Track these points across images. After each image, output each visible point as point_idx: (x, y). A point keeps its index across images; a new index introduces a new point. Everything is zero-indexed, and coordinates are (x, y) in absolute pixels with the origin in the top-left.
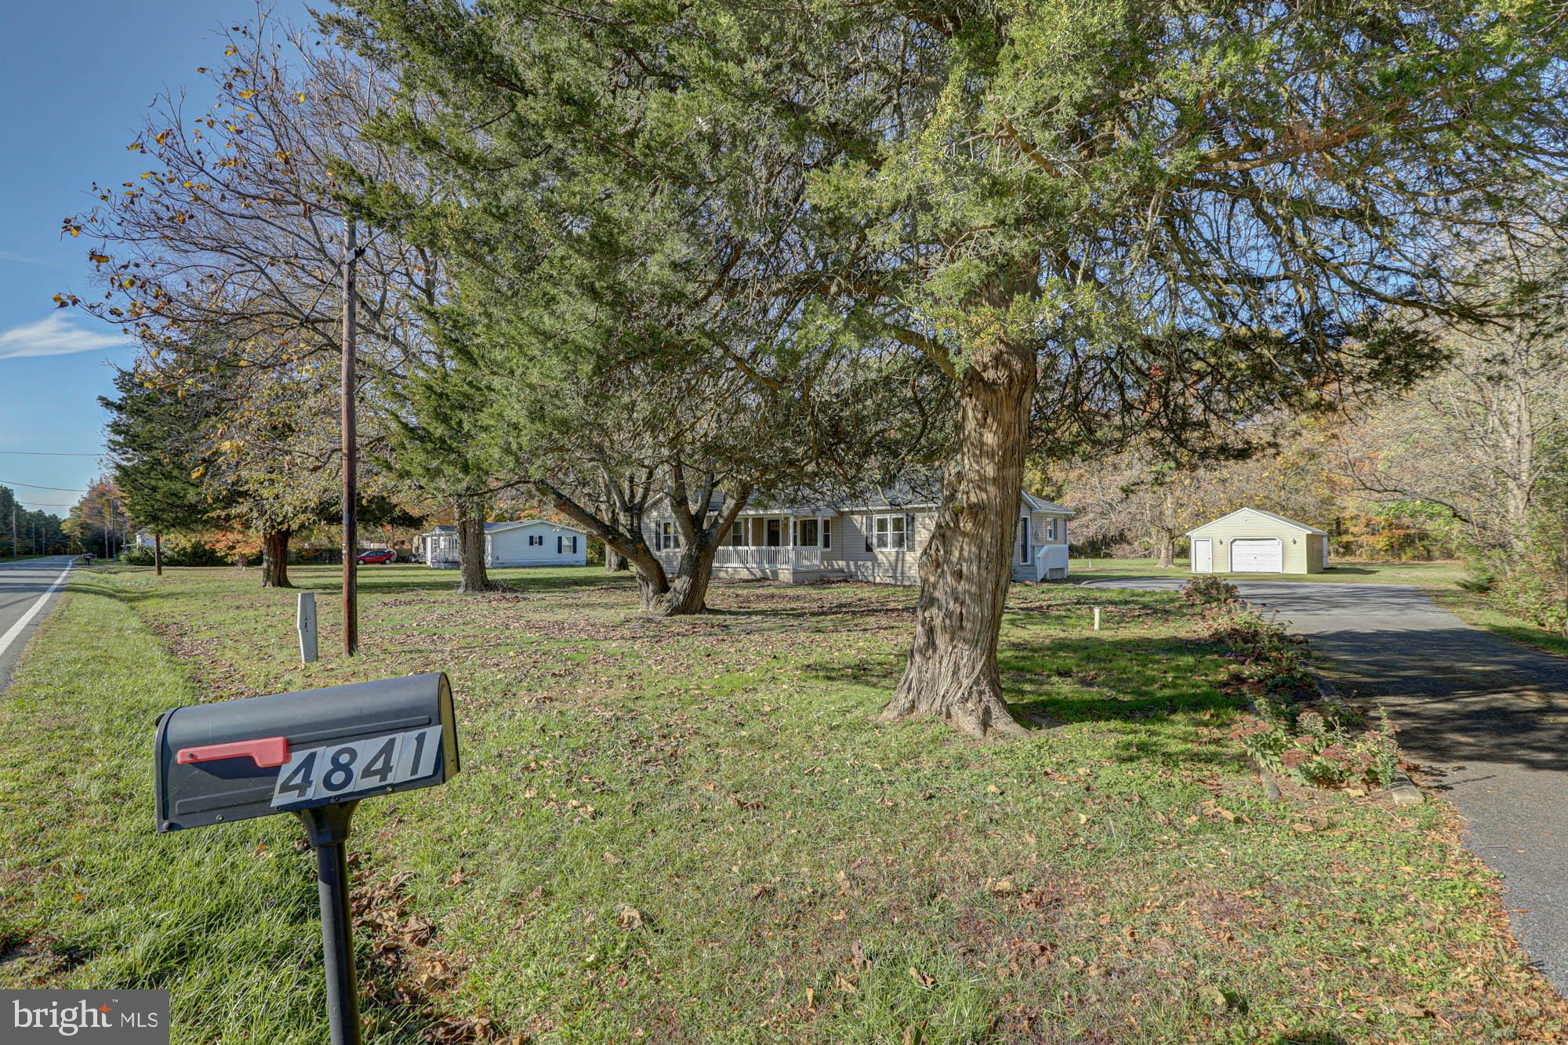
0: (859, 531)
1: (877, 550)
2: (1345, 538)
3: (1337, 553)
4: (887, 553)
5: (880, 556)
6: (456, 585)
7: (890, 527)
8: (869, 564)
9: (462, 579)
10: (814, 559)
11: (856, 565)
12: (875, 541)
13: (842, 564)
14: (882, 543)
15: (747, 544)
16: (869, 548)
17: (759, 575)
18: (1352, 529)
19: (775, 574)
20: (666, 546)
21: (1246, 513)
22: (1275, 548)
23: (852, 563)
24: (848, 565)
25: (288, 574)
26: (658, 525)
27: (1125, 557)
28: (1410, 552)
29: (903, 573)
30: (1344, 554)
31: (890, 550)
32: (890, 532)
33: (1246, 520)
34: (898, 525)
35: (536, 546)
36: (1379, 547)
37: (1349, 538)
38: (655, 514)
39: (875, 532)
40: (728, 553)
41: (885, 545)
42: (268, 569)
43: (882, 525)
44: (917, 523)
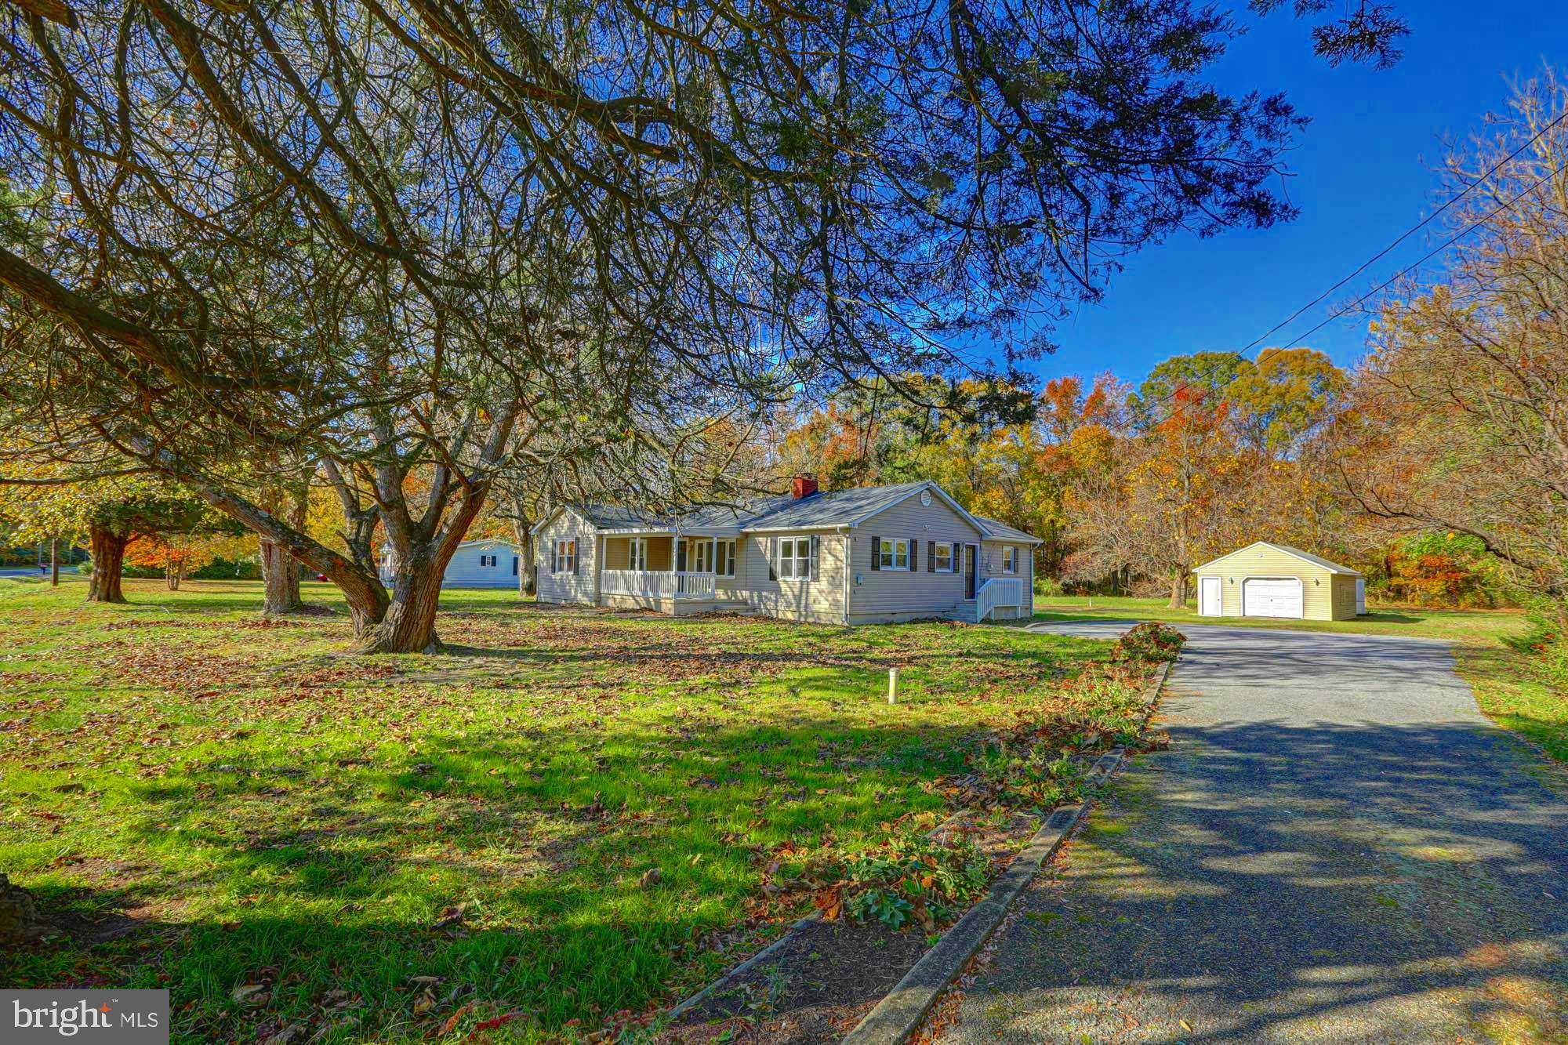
0: (764, 556)
1: (780, 579)
2: (1395, 581)
3: (1386, 597)
4: (789, 584)
5: (783, 586)
6: (260, 604)
7: (795, 551)
8: (773, 597)
9: (264, 597)
10: (709, 587)
11: (760, 597)
12: (779, 568)
13: (746, 594)
14: (787, 571)
15: (633, 568)
16: (773, 577)
17: (644, 604)
18: (1402, 571)
19: (658, 602)
20: (561, 569)
21: (1261, 548)
22: (1294, 589)
23: (755, 594)
24: (752, 597)
25: (122, 586)
26: (555, 544)
27: (1145, 595)
28: (1469, 598)
29: (806, 607)
30: (1394, 599)
31: (794, 580)
32: (795, 557)
33: (1260, 555)
34: (803, 548)
35: (488, 566)
36: (1434, 592)
37: (1401, 581)
38: (552, 531)
39: (780, 558)
40: (615, 578)
41: (790, 574)
42: (96, 579)
43: (787, 549)
44: (823, 548)
